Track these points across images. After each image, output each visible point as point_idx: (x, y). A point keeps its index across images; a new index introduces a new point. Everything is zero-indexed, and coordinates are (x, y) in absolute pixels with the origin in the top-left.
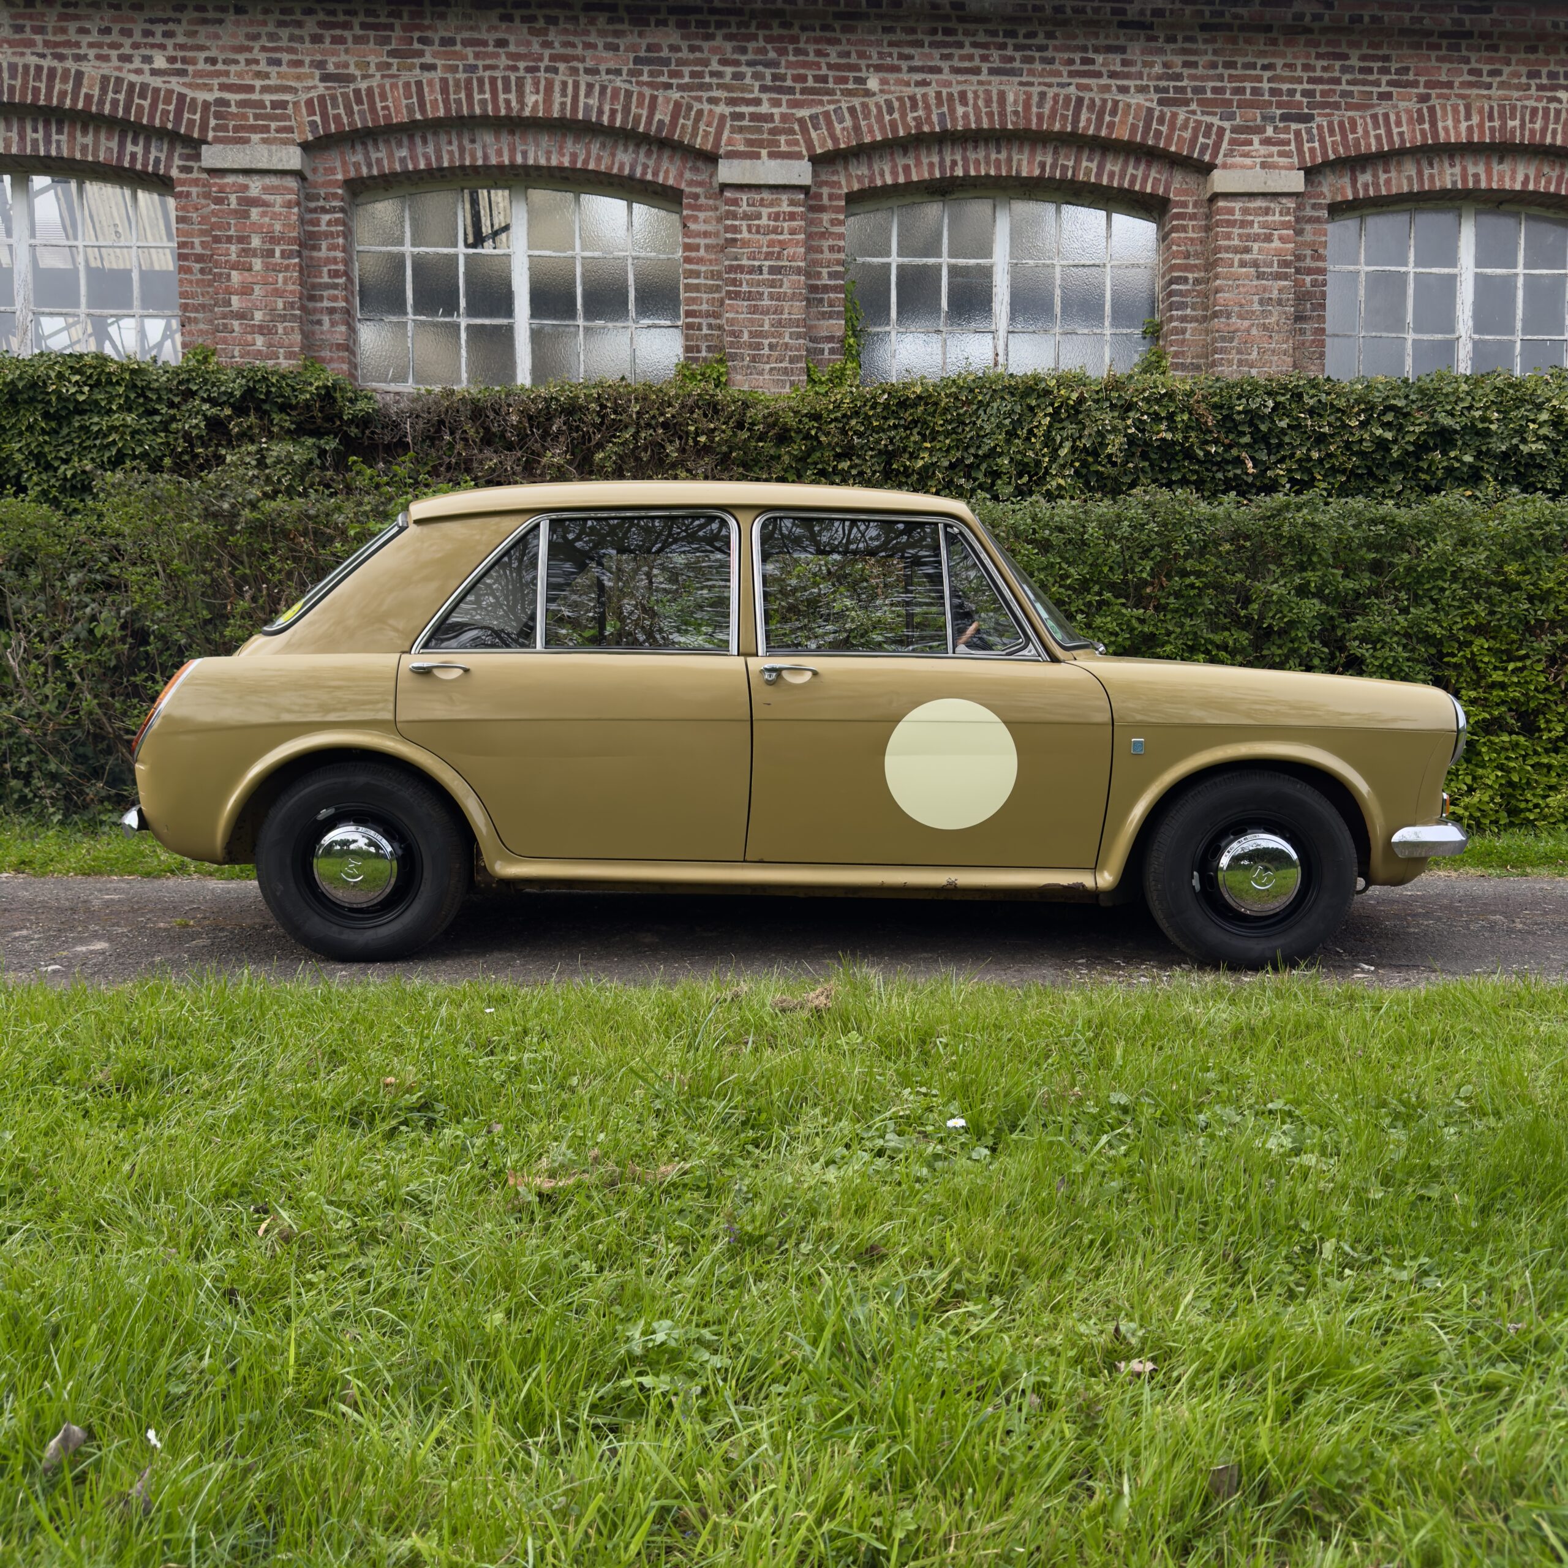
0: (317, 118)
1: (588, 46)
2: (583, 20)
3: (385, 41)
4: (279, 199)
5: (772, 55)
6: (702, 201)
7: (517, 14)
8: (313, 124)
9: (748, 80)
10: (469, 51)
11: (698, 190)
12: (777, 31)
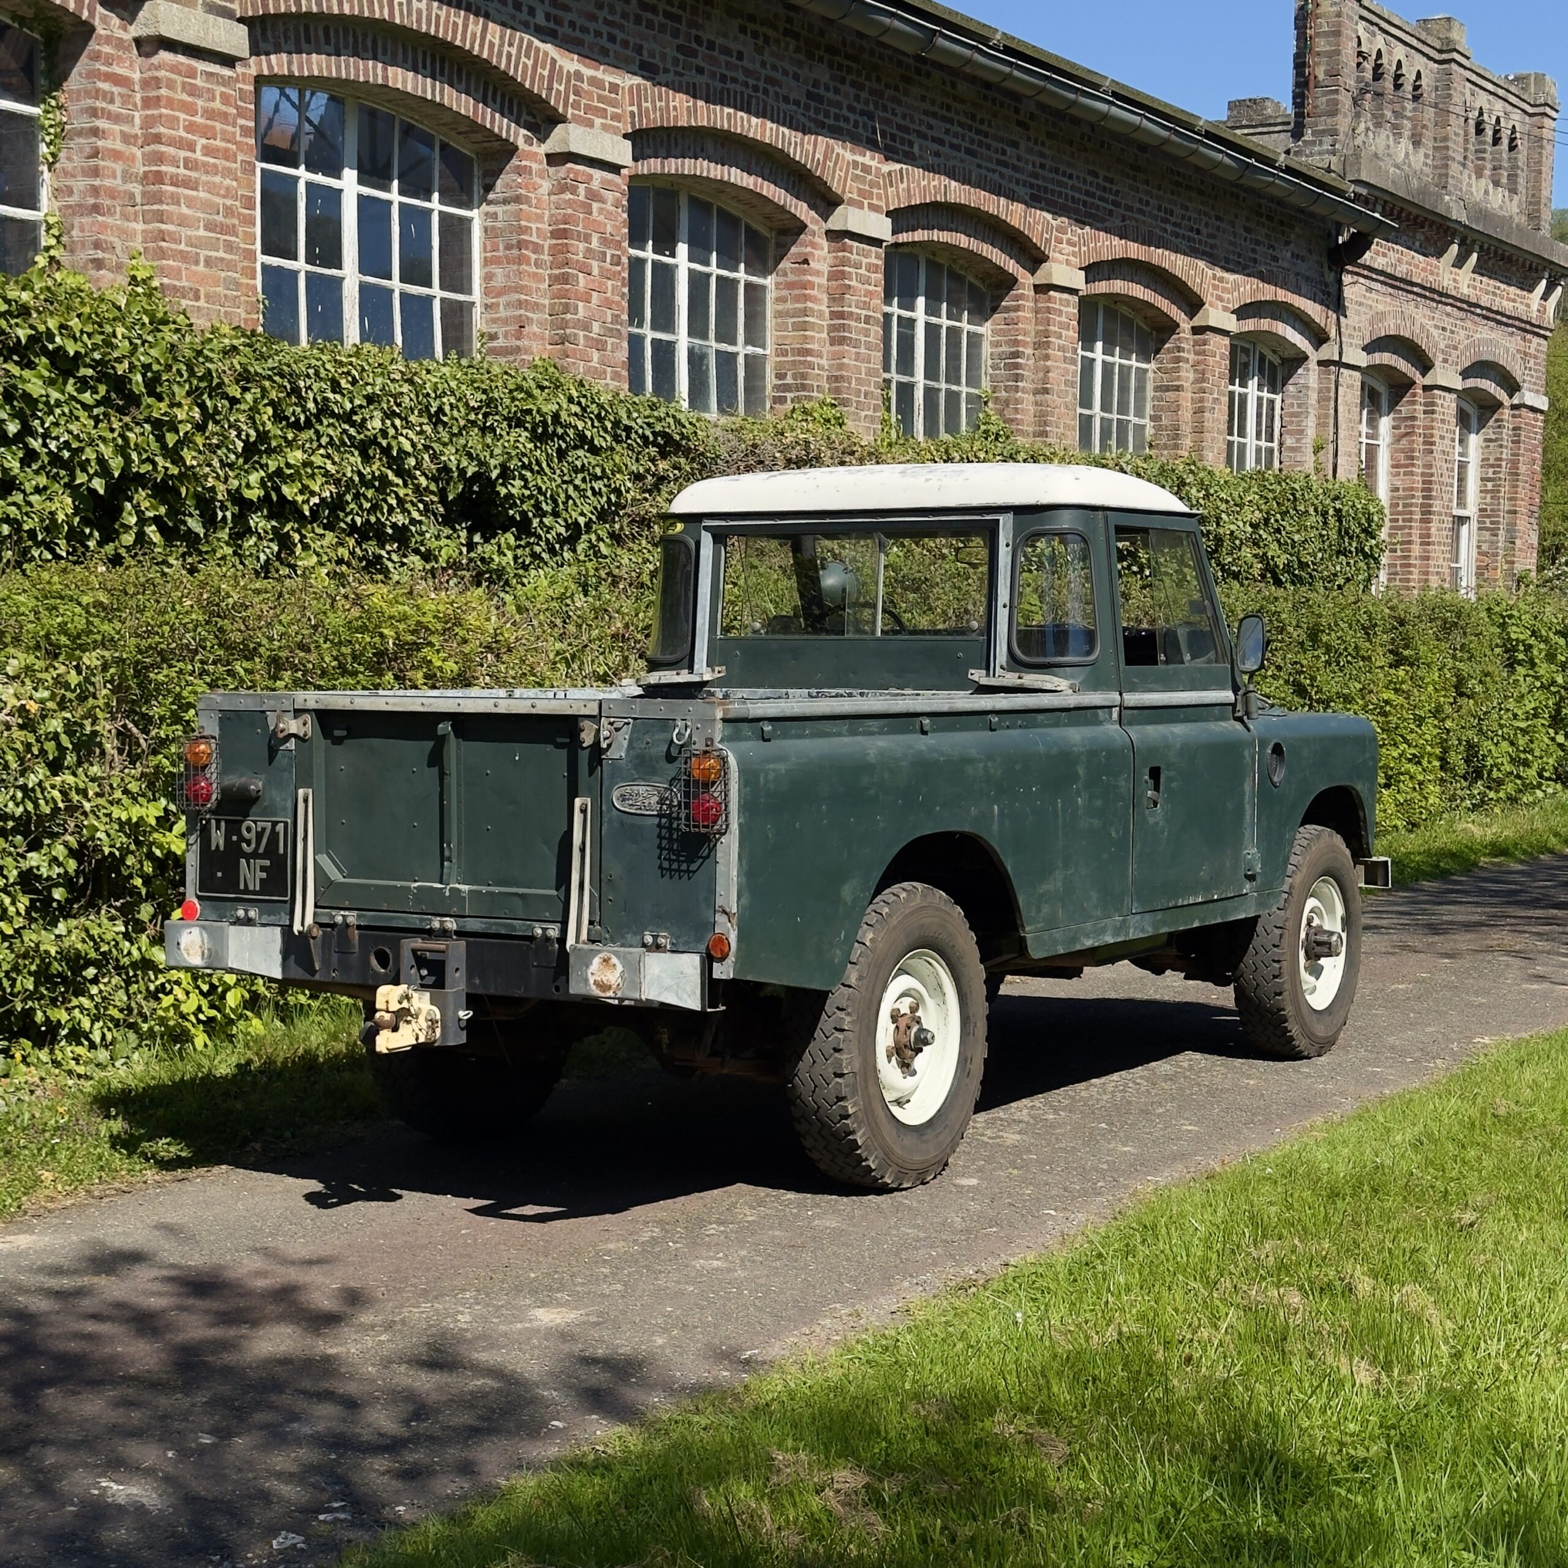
0: (635, 109)
1: (785, 73)
2: (783, 45)
3: (676, 34)
4: (610, 196)
5: (871, 107)
6: (817, 239)
7: (751, 26)
8: (632, 114)
9: (860, 130)
10: (723, 58)
11: (815, 228)
12: (875, 85)
